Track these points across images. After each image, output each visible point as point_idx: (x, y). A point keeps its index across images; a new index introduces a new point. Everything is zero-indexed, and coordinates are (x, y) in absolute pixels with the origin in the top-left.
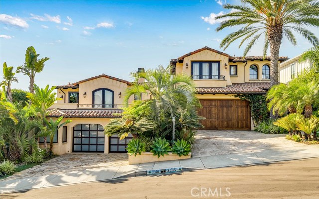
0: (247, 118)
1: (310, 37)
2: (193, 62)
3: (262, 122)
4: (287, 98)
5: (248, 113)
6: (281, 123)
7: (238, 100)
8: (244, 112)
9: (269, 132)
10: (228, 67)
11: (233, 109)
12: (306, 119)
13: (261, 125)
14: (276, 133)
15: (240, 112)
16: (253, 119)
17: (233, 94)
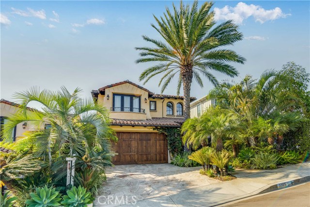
0: (164, 151)
1: (213, 80)
2: (114, 94)
3: (178, 155)
4: (200, 131)
5: (166, 146)
6: (196, 157)
7: (156, 133)
8: (162, 145)
9: (184, 166)
10: (148, 101)
11: (151, 141)
12: (218, 153)
13: (177, 158)
14: (190, 166)
15: (158, 145)
16: (170, 152)
17: (152, 127)
